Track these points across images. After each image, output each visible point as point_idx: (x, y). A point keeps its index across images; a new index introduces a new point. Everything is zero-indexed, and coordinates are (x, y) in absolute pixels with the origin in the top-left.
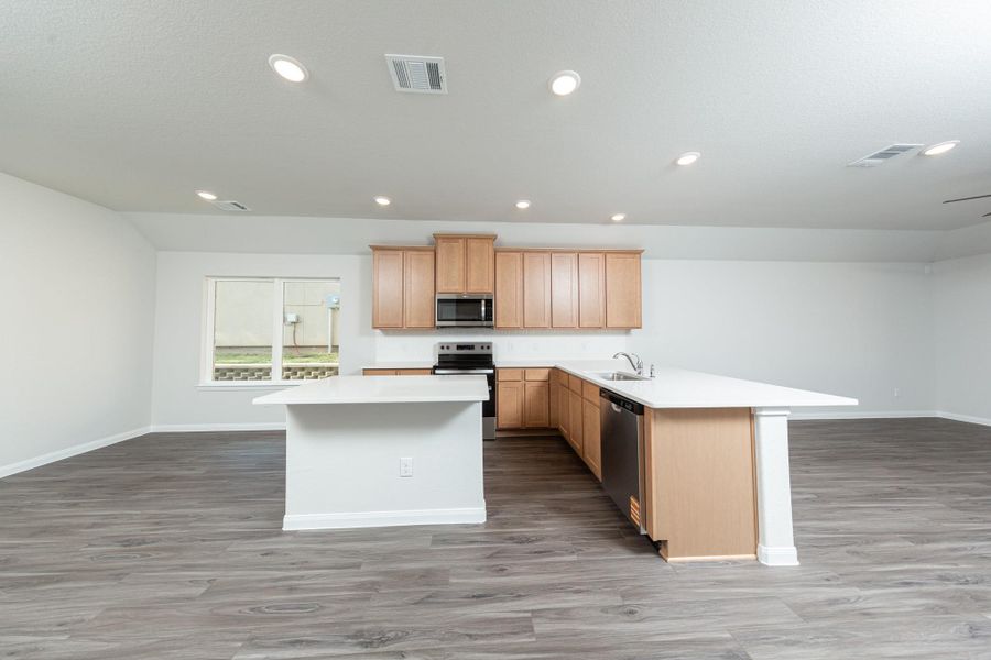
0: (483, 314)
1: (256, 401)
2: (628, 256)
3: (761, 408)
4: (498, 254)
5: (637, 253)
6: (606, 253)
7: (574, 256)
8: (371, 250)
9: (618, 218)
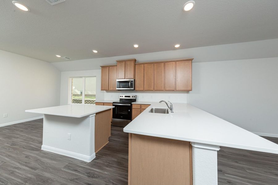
0: (130, 86)
1: (26, 111)
2: (186, 62)
3: (195, 143)
4: (136, 65)
5: (191, 60)
6: (176, 61)
7: (163, 64)
8: (101, 68)
9: (177, 46)
